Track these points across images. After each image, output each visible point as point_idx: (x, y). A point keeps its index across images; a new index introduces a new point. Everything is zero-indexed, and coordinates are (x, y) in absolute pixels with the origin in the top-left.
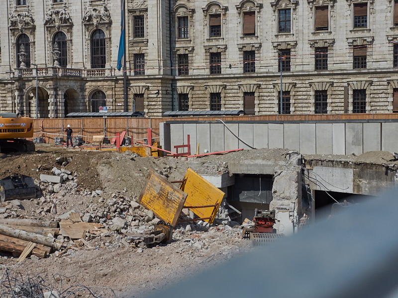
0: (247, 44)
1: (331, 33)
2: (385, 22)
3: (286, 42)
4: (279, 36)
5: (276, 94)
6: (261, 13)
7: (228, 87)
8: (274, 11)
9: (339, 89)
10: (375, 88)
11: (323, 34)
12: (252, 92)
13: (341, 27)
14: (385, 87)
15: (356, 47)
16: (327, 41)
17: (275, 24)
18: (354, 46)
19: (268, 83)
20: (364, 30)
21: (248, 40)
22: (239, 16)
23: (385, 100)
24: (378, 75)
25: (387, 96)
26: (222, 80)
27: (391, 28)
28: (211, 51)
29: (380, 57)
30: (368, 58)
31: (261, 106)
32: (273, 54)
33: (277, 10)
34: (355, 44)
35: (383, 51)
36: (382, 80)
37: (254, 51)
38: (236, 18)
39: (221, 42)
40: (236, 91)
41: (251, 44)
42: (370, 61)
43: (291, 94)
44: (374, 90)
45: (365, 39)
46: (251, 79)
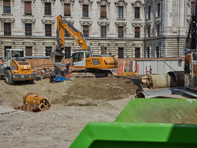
0: (28, 19)
1: (72, 18)
2: (96, 15)
3: (50, 20)
4: (46, 17)
5: (44, 48)
6: (35, 3)
7: (16, 43)
8: (43, 3)
9: (76, 47)
10: (93, 47)
11: (68, 18)
12: (31, 47)
13: (76, 15)
14: (98, 47)
15: (84, 26)
16: (71, 22)
17: (43, 10)
18: (83, 26)
19: (39, 42)
20: (88, 18)
21: (28, 17)
22: (22, 3)
23: (98, 53)
24: (94, 41)
25: (98, 51)
26: (12, 39)
27: (99, 19)
28: (5, 21)
29: (95, 32)
30: (89, 32)
31: (36, 55)
32: (43, 27)
33: (44, 3)
34: (84, 24)
35: (96, 29)
36: (96, 43)
37: (31, 24)
38: (20, 4)
39: (11, 17)
40: (21, 46)
41: (30, 20)
42: (91, 33)
43: (53, 48)
44: (93, 48)
45: (89, 22)
46: (30, 39)
